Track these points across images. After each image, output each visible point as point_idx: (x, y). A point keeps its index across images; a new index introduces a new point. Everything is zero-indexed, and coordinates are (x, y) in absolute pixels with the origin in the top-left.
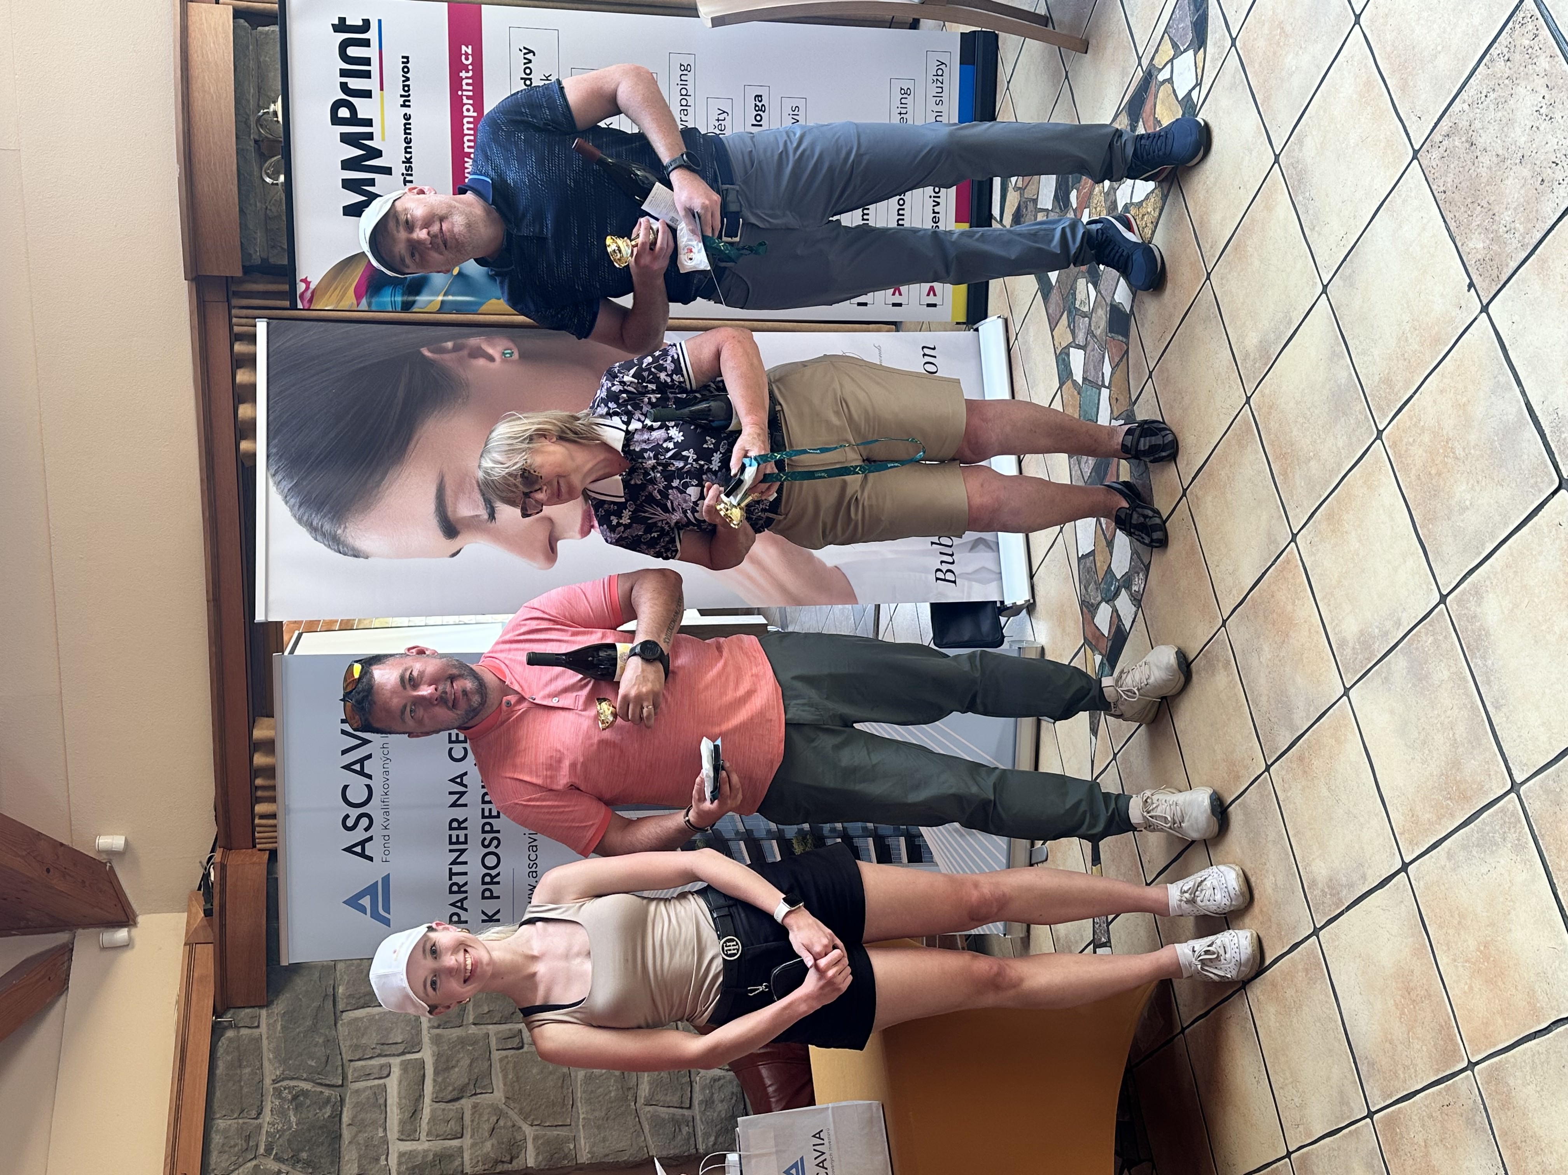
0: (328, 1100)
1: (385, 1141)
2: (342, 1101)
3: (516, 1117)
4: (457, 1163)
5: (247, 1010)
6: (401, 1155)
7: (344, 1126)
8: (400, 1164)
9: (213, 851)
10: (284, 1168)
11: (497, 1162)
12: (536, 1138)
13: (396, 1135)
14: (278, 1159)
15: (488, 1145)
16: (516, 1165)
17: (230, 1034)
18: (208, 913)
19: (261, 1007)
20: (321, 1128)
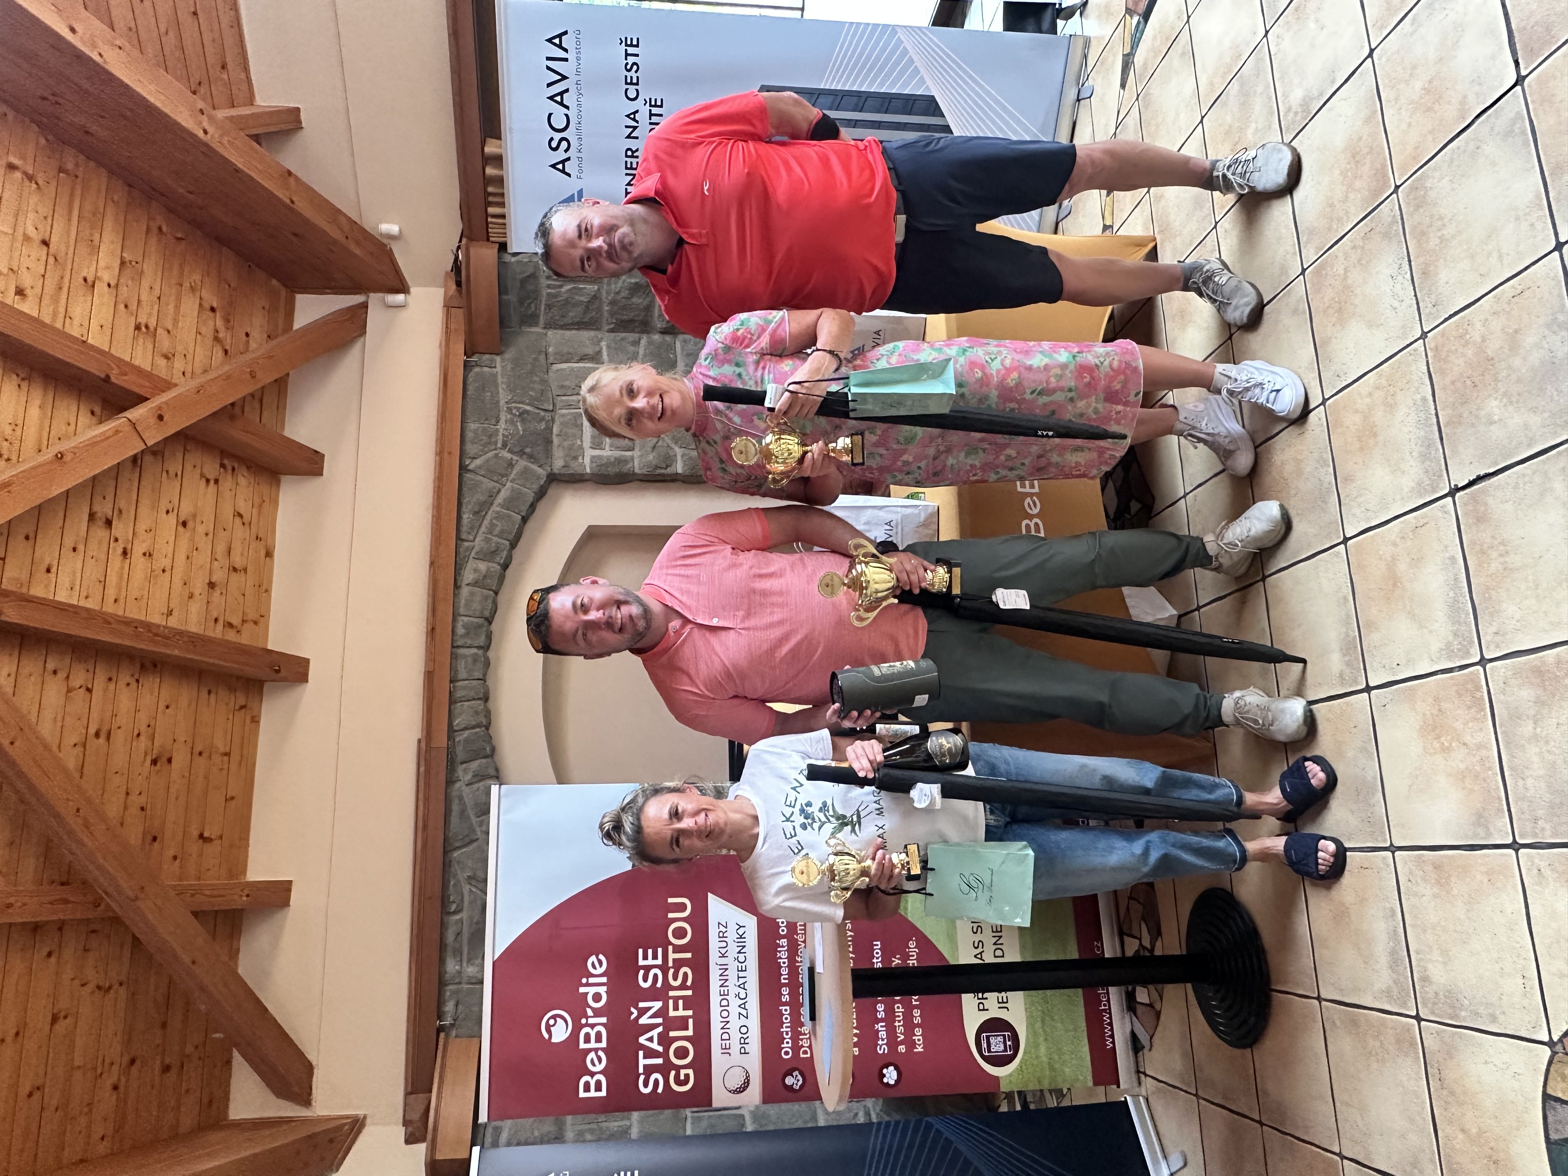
0: (542, 419)
1: (581, 447)
2: (553, 420)
3: (669, 442)
4: (630, 465)
5: (487, 356)
6: (593, 458)
7: (554, 436)
8: (592, 462)
9: (460, 241)
10: (515, 458)
11: (657, 467)
12: (682, 456)
13: (589, 445)
14: (510, 451)
15: (651, 457)
16: (669, 471)
17: (477, 369)
18: (459, 284)
19: (497, 354)
20: (539, 434)
